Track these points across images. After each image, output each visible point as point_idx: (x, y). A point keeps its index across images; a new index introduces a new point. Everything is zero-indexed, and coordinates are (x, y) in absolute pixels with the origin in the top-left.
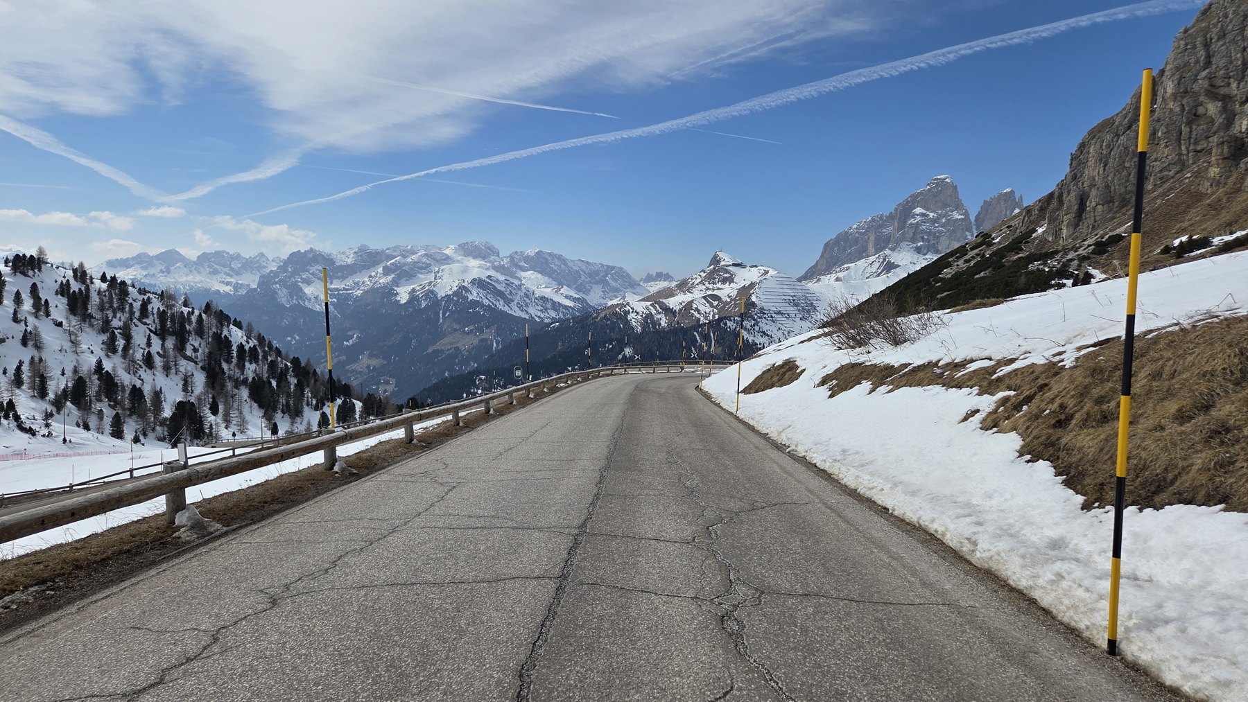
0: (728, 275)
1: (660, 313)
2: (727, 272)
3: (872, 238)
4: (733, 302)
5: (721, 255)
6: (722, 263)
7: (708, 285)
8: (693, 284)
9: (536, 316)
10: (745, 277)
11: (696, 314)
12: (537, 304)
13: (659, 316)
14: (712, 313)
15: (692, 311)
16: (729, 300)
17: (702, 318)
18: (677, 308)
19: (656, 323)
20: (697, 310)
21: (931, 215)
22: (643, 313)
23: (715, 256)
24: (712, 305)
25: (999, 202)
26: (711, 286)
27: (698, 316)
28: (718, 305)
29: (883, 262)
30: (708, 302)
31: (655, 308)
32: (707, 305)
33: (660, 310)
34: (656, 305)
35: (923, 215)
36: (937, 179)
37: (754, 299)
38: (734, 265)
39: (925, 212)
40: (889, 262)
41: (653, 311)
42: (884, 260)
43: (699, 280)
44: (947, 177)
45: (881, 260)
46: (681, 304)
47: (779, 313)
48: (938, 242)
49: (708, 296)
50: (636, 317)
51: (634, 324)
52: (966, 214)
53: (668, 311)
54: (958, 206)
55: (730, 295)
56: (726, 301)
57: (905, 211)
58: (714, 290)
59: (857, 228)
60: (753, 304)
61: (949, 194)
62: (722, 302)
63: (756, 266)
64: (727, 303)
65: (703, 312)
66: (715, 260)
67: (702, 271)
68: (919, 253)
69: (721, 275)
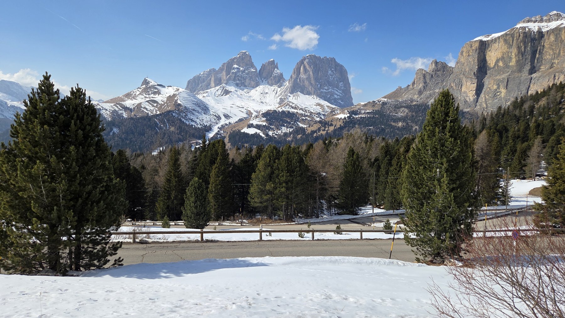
0: (156, 90)
1: (121, 110)
2: (156, 88)
3: (213, 79)
4: (166, 104)
5: (149, 79)
6: (151, 84)
7: (145, 96)
8: (135, 94)
9: (10, 117)
10: (168, 92)
11: (145, 110)
12: (9, 110)
13: (121, 112)
14: (155, 110)
15: (142, 109)
16: (163, 103)
17: (150, 113)
18: (132, 107)
19: (120, 116)
20: (145, 108)
21: (241, 69)
22: (110, 110)
23: (145, 80)
24: (153, 106)
25: (268, 65)
26: (147, 96)
27: (147, 111)
28: (157, 105)
29: (223, 90)
30: (150, 104)
31: (117, 107)
32: (150, 105)
33: (121, 108)
34: (118, 105)
35: (237, 68)
36: (242, 52)
37: (179, 102)
38: (158, 85)
39: (238, 67)
40: (226, 90)
41: (117, 109)
42: (223, 89)
43: (138, 93)
44: (246, 52)
45: (222, 89)
46: (134, 105)
47: (194, 110)
48: (245, 82)
49: (150, 100)
50: (106, 112)
51: (105, 116)
52: (256, 69)
53: (126, 109)
54: (253, 66)
55: (163, 100)
56: (161, 104)
57: (228, 66)
58: (150, 98)
59: (203, 74)
60: (179, 105)
61: (248, 59)
62: (159, 104)
63: (171, 86)
64: (162, 105)
65: (149, 109)
66: (146, 82)
67: (138, 88)
68: (237, 86)
69: (152, 90)
